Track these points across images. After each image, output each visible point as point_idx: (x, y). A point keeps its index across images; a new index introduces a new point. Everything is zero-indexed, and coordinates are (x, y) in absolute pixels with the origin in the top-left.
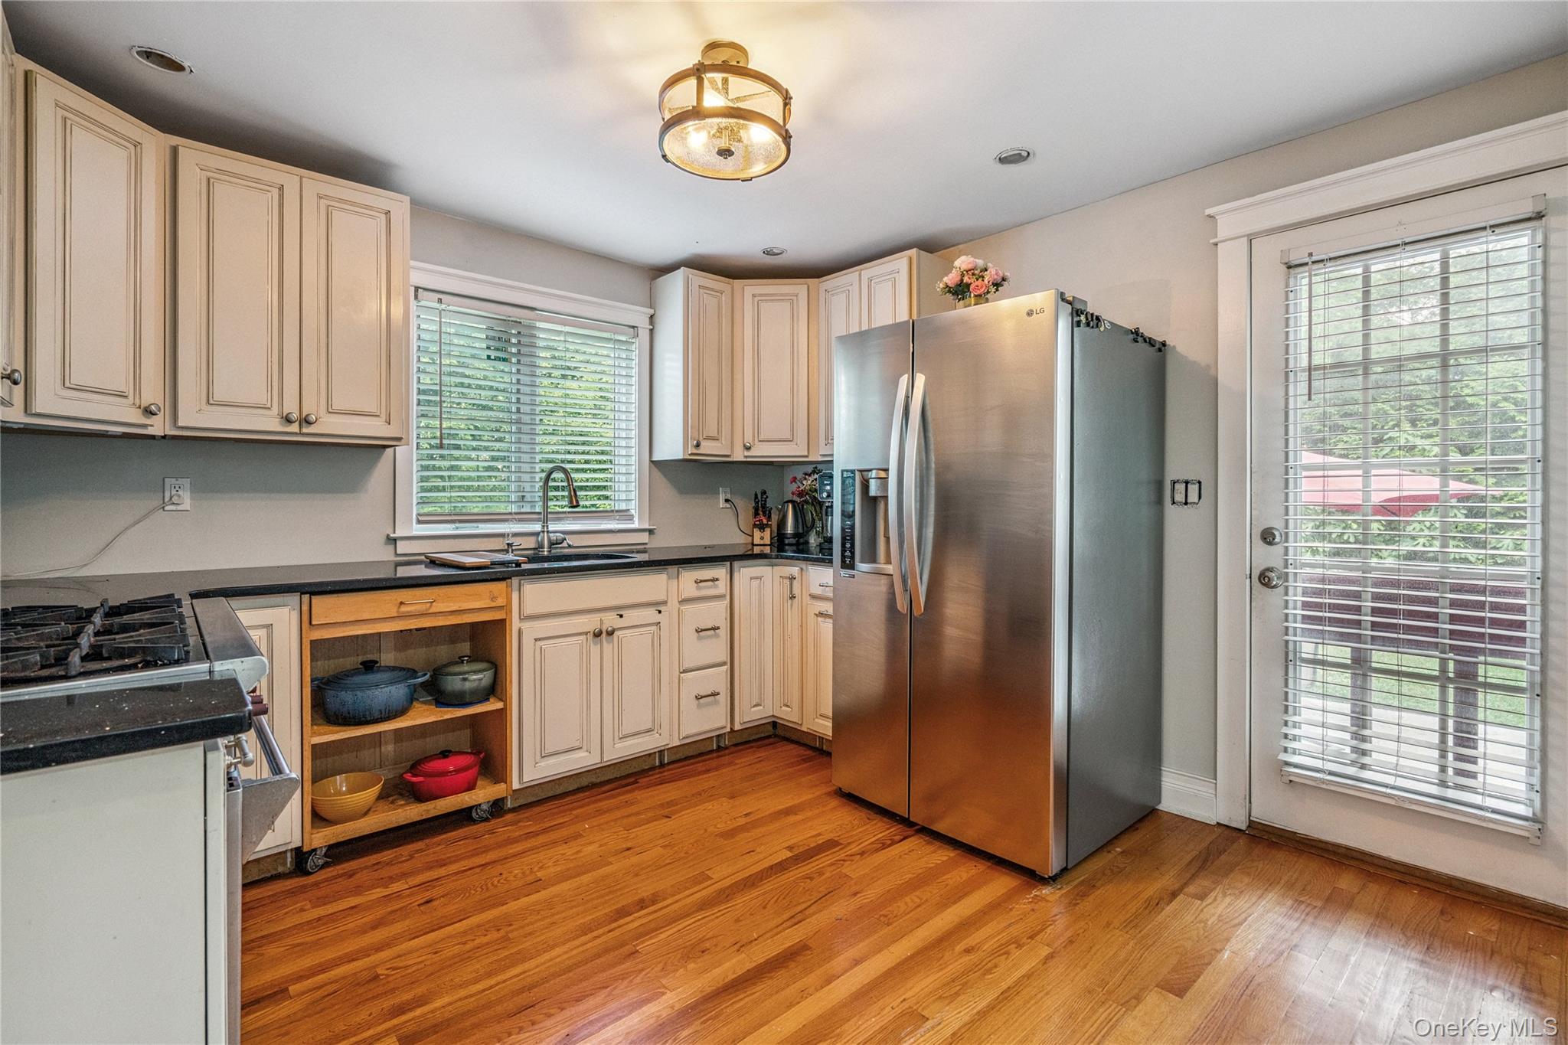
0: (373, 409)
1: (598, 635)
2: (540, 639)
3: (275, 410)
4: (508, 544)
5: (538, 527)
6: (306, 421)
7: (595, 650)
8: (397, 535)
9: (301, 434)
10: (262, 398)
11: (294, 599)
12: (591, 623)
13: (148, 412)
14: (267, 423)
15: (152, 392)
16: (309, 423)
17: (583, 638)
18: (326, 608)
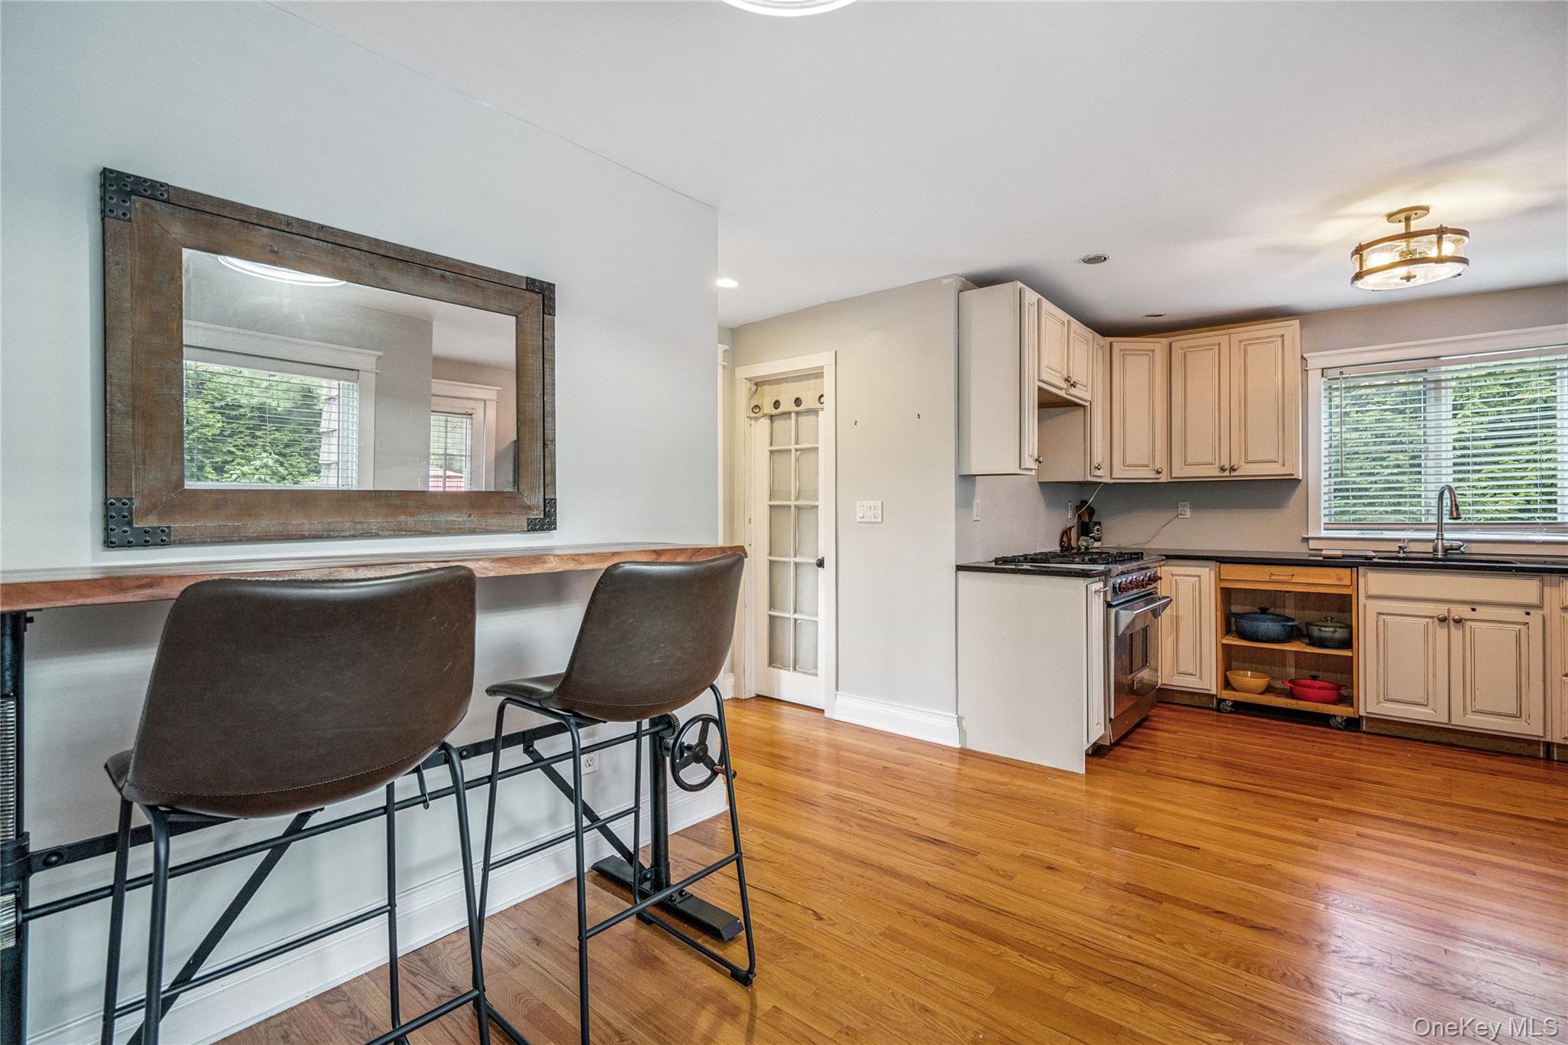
0: (1273, 458)
1: (1443, 620)
2: (1383, 614)
3: (1217, 465)
4: (1400, 547)
5: (1433, 535)
6: (1232, 469)
7: (1442, 633)
8: (1310, 535)
9: (1230, 476)
10: (1210, 459)
11: (1212, 564)
12: (1441, 610)
13: (1158, 473)
14: (1212, 472)
15: (1161, 462)
16: (1234, 470)
17: (1430, 620)
18: (1232, 572)
